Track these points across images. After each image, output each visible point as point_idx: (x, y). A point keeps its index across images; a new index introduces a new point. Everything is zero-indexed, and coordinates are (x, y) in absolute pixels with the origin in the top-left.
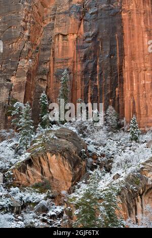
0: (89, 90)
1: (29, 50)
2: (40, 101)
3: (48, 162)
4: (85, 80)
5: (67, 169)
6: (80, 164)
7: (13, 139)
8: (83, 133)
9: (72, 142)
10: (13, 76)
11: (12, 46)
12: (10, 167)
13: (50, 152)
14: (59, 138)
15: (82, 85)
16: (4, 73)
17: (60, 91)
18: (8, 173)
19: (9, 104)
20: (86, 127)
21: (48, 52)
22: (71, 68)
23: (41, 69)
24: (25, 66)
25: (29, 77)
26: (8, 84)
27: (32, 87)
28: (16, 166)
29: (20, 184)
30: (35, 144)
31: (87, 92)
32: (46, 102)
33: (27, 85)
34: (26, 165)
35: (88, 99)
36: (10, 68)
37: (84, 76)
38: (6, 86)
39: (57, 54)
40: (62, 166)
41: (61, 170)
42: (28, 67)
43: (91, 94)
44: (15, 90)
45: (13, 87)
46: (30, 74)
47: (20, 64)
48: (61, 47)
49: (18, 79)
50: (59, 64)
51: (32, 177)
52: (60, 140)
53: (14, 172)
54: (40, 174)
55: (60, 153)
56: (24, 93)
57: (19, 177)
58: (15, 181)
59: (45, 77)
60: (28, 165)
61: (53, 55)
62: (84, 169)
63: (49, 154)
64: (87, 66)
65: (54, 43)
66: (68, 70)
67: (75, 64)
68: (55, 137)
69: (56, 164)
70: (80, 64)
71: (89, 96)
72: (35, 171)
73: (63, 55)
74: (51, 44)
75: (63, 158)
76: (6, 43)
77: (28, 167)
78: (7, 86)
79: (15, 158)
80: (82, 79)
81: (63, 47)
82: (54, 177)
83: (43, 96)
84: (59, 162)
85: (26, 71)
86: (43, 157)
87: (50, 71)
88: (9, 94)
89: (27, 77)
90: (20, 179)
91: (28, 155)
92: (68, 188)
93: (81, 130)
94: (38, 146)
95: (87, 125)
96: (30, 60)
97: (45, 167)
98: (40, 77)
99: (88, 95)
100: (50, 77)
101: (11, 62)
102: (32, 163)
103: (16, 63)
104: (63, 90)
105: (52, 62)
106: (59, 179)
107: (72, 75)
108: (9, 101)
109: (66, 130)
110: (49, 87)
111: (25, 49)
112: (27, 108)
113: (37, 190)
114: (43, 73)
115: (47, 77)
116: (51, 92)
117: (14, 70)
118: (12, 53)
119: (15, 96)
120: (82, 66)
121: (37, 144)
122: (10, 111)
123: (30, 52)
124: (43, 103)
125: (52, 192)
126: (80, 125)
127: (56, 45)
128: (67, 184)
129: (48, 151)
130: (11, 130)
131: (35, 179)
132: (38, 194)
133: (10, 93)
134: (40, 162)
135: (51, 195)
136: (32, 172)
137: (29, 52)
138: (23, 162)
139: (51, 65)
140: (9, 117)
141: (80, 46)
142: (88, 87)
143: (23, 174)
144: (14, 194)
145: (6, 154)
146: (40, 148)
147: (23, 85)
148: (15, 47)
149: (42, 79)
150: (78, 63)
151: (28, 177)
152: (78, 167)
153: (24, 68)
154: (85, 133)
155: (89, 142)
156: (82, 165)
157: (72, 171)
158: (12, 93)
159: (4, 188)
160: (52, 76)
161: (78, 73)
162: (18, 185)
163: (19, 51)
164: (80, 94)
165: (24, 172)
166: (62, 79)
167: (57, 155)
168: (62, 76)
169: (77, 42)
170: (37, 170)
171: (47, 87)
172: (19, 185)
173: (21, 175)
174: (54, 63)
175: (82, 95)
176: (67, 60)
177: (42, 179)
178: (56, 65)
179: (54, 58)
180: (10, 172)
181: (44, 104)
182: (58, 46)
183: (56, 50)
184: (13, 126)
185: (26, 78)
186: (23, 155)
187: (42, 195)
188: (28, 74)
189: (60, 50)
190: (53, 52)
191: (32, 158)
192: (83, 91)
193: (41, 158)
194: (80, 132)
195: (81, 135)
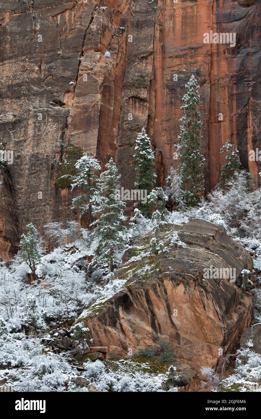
0: (250, 122)
1: (104, 28)
2: (134, 151)
3: (167, 301)
4: (239, 98)
5: (212, 316)
6: (241, 303)
7: (77, 244)
8: (238, 226)
9: (221, 254)
10: (69, 92)
11: (63, 18)
12: (79, 312)
13: (172, 279)
14: (189, 244)
15: (231, 111)
16: (48, 84)
17: (182, 128)
18: (78, 328)
19: (61, 160)
20: (246, 211)
21: (147, 31)
22: (204, 69)
23: (133, 75)
24: (95, 69)
25: (107, 94)
26: (58, 112)
27: (113, 118)
28: (96, 311)
29: (104, 353)
30: (133, 259)
31: (246, 127)
32: (149, 153)
33: (102, 113)
34: (117, 308)
35: (246, 144)
36: (59, 72)
37: (237, 89)
38: (52, 117)
39: (171, 34)
40: (200, 310)
41: (198, 319)
42: (104, 71)
43: (254, 133)
44: (75, 127)
45: (70, 120)
46: (109, 87)
47: (83, 63)
48: (179, 19)
49: (81, 99)
50: (177, 61)
51: (131, 334)
52: (193, 249)
53: (90, 324)
54: (149, 329)
55: (194, 280)
56: (96, 132)
57: (102, 335)
58: (94, 344)
59: (144, 94)
60: (120, 309)
61: (162, 39)
62: (249, 316)
63: (168, 284)
64: (242, 64)
65: (163, 10)
66: (198, 74)
67: (215, 58)
68: (180, 243)
69: (185, 306)
70: (227, 59)
71: (250, 136)
72: (138, 321)
73: (184, 38)
74: (155, 10)
75: (201, 292)
76: (49, 10)
77: (121, 313)
78: (56, 118)
79: (89, 290)
80: (231, 96)
81: (184, 18)
82: (182, 335)
83: (142, 140)
84: (192, 301)
85: (100, 80)
86: (155, 290)
87: (155, 78)
88: (62, 137)
89: (103, 94)
90: (104, 340)
91: (119, 284)
92: (215, 361)
93: (233, 217)
94: (140, 264)
95: (248, 207)
96: (108, 53)
97: (161, 313)
98: (133, 93)
99: (246, 133)
100: (156, 91)
101: (63, 58)
102: (131, 304)
103: (75, 61)
104: (189, 124)
105: (159, 57)
106: (193, 339)
107: (207, 86)
108: (62, 152)
109: (203, 226)
110: (153, 115)
111: (94, 27)
112: (111, 174)
113: (144, 365)
114: (140, 84)
115: (149, 93)
116: (159, 127)
117: (71, 80)
118: (63, 37)
119: (75, 141)
120: (230, 64)
121: (138, 258)
122: (66, 176)
123: (107, 33)
124: (143, 157)
125: (178, 370)
126: (232, 208)
127: (167, 13)
128: (210, 351)
129: (166, 276)
130: (72, 222)
131: (138, 340)
132: (147, 375)
133: (63, 133)
134: (149, 301)
135: (177, 377)
136: (131, 324)
137: (103, 34)
138: (110, 301)
139: (158, 64)
140: (64, 192)
141: (225, 16)
142: (247, 114)
143: (110, 329)
144: (94, 376)
145: (65, 281)
146: (147, 267)
147: (94, 114)
148: (70, 19)
149: (136, 98)
150: (222, 56)
151: (122, 336)
152: (236, 311)
153: (95, 74)
154: (244, 226)
155: (254, 249)
156: (244, 306)
157: (223, 320)
158: (68, 132)
159: (70, 362)
160: (159, 90)
161: (222, 82)
162: (101, 355)
163: (80, 30)
164: (228, 133)
165: (114, 324)
166: (186, 97)
167: (187, 284)
168: (185, 90)
169: (218, 6)
170: (143, 319)
171: (149, 116)
172: (103, 356)
173: (106, 331)
174: (163, 58)
175: (232, 135)
176: (195, 49)
177: (155, 339)
178: (168, 62)
179: (163, 47)
180: (80, 325)
181: (145, 159)
182: (172, 17)
183: (168, 25)
184: (75, 212)
185: (99, 96)
186: (109, 286)
187: (156, 378)
188: (105, 87)
189: (178, 25)
190: (161, 31)
191: (130, 291)
192: (234, 124)
193: (151, 292)
194: (233, 223)
195: (234, 230)
